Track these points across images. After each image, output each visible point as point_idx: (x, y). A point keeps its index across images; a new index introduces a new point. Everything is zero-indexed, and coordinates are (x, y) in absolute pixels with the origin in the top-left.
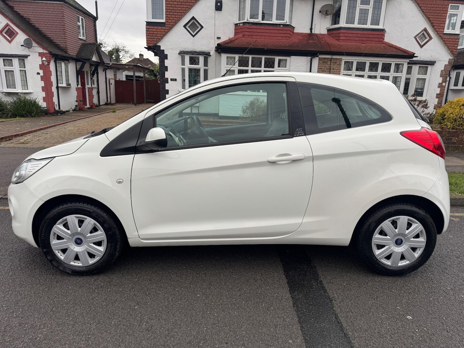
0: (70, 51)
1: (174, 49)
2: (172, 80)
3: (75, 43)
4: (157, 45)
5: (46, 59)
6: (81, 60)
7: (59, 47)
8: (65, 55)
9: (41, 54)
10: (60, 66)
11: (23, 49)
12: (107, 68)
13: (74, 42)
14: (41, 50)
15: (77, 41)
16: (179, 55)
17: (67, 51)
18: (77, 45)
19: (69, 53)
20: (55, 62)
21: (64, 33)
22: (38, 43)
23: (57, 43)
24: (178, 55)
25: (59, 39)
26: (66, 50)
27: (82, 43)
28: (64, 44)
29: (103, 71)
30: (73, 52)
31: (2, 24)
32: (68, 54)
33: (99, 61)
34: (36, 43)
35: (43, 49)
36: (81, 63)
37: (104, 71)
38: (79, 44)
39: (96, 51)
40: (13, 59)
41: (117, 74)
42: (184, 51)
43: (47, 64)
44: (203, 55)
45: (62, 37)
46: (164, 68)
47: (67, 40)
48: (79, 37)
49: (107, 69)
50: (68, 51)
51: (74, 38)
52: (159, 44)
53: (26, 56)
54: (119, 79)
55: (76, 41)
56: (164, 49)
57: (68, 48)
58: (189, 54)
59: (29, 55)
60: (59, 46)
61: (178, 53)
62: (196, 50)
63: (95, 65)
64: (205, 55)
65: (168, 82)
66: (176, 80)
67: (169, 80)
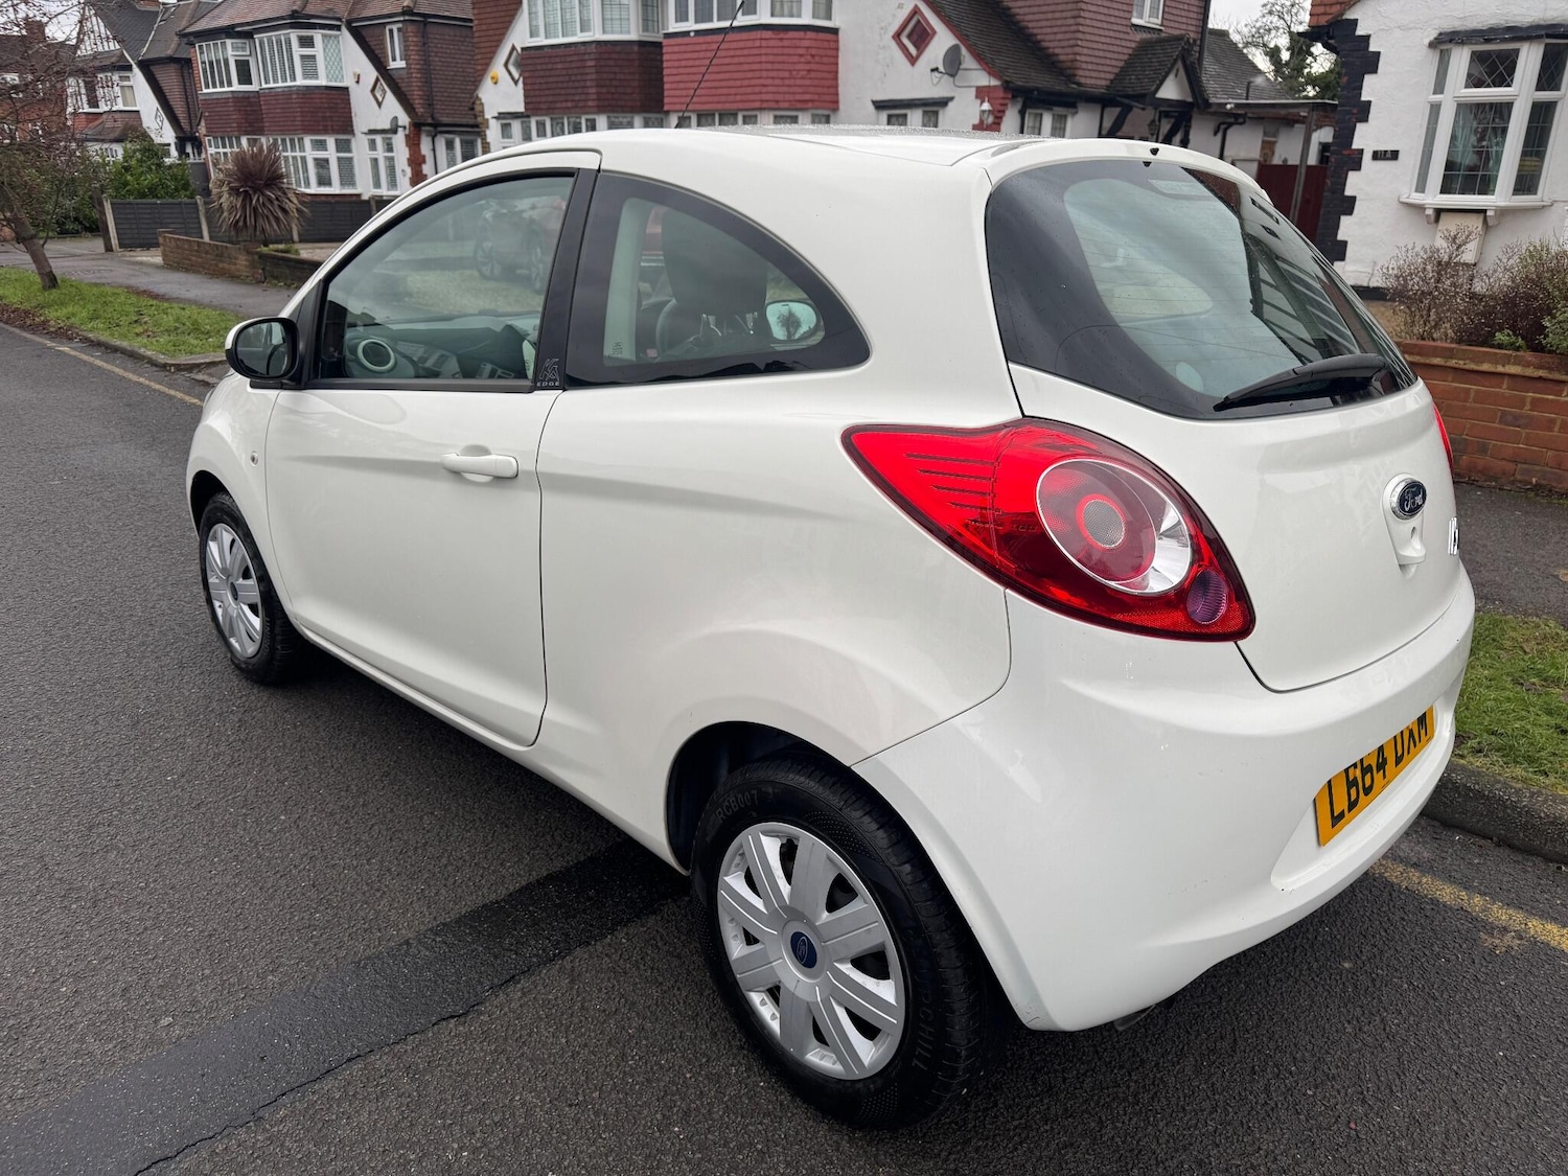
0: (1087, 73)
1: (1411, 25)
2: (1377, 156)
3: (1114, 41)
4: (1344, 17)
5: (992, 105)
6: (1118, 98)
7: (1053, 63)
8: (1062, 88)
9: (982, 93)
10: (1037, 125)
11: (935, 81)
12: (1232, 120)
13: (1108, 40)
14: (984, 80)
15: (1122, 36)
16: (1431, 51)
17: (1075, 75)
18: (1120, 49)
19: (1083, 80)
20: (1022, 113)
21: (1075, 13)
22: (979, 57)
23: (1051, 50)
24: (1425, 50)
25: (1059, 37)
26: (1071, 72)
27: (1141, 39)
28: (1069, 50)
29: (1212, 133)
30: (1095, 75)
31: (904, 10)
32: (1074, 83)
33: (1190, 100)
34: (975, 58)
35: (989, 73)
36: (1117, 110)
37: (1220, 135)
38: (1128, 44)
39: (1180, 65)
40: (908, 112)
41: (1275, 143)
42: (1458, 29)
43: (994, 123)
44: (1539, 37)
45: (1067, 29)
46: (1355, 111)
47: (1080, 36)
48: (1135, 21)
49: (1230, 125)
50: (1080, 73)
51: (1109, 26)
52: (1350, 15)
53: (943, 103)
54: (1285, 160)
55: (1117, 35)
56: (1370, 32)
57: (1078, 64)
58: (1471, 44)
59: (952, 99)
60: (1055, 58)
61: (1427, 41)
62: (1518, 18)
63: (1176, 114)
64: (1549, 36)
65: (1357, 166)
66: (1394, 155)
67: (1367, 157)
